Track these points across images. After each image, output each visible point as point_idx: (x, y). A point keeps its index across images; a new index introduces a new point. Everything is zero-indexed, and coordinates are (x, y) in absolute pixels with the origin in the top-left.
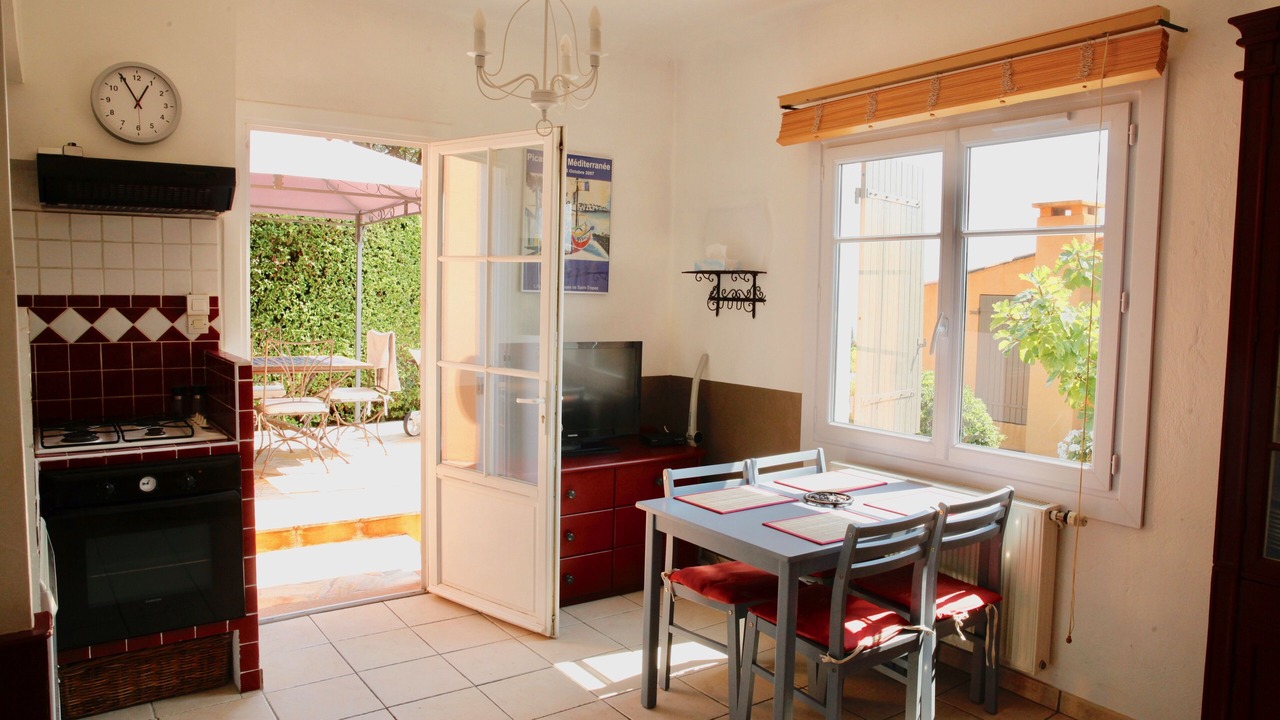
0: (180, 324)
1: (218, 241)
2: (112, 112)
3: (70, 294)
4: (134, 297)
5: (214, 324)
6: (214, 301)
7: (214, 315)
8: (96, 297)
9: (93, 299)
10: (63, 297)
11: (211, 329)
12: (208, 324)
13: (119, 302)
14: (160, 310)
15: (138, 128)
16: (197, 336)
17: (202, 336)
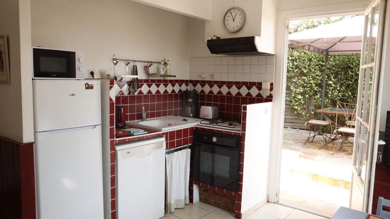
0: (261, 92)
1: (275, 63)
2: (228, 24)
3: (234, 81)
4: (250, 82)
5: (271, 92)
6: (272, 84)
7: (271, 89)
8: (240, 82)
9: (239, 83)
10: (233, 82)
11: (270, 94)
12: (269, 93)
13: (245, 84)
14: (256, 87)
15: (234, 28)
16: (266, 96)
17: (268, 97)
